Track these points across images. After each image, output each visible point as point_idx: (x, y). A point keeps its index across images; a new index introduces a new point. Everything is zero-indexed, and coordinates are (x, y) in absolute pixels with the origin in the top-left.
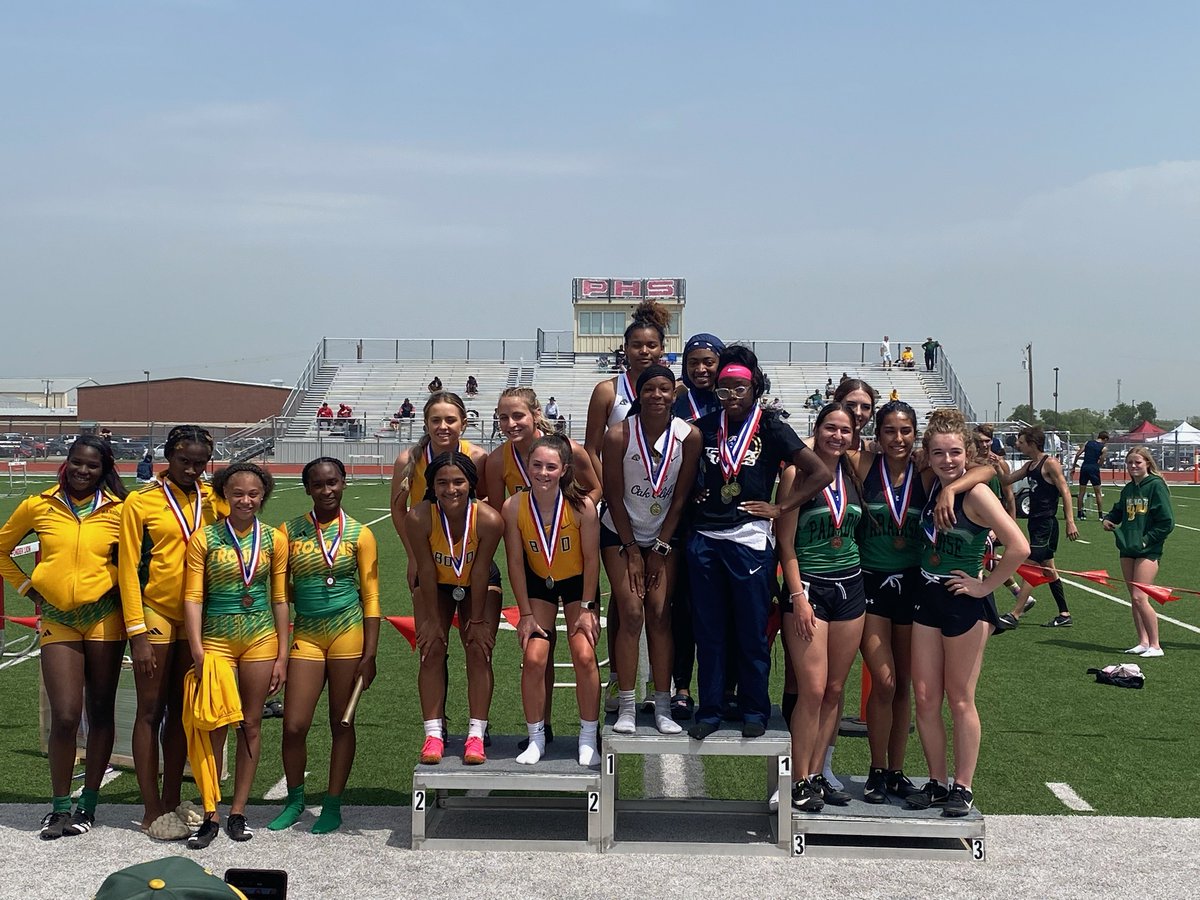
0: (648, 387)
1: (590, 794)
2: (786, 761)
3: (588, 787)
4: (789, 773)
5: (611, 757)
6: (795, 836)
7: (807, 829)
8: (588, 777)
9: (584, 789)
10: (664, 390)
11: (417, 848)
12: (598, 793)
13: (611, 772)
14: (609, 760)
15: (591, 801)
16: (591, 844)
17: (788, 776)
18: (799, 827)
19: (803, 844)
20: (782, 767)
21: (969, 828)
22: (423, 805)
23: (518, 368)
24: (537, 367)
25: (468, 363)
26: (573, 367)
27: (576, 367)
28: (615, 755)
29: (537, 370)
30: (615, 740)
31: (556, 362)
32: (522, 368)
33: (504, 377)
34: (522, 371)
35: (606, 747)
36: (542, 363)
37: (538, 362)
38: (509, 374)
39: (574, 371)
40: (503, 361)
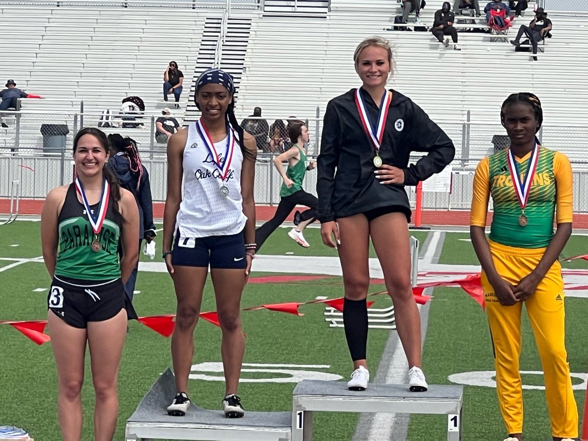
2: (455, 418)
3: (280, 440)
4: (457, 429)
5: (300, 414)
8: (280, 431)
13: (300, 427)
14: (298, 417)
17: (455, 432)
20: (451, 424)
23: (221, 19)
24: (257, 16)
25: (126, 7)
26: (326, 17)
27: (332, 17)
28: (304, 411)
29: (256, 24)
30: (304, 399)
31: (294, 6)
32: (228, 19)
33: (194, 34)
34: (228, 24)
35: (296, 405)
36: (267, 9)
37: (258, 7)
38: (204, 28)
39: (328, 24)
40: (194, 5)
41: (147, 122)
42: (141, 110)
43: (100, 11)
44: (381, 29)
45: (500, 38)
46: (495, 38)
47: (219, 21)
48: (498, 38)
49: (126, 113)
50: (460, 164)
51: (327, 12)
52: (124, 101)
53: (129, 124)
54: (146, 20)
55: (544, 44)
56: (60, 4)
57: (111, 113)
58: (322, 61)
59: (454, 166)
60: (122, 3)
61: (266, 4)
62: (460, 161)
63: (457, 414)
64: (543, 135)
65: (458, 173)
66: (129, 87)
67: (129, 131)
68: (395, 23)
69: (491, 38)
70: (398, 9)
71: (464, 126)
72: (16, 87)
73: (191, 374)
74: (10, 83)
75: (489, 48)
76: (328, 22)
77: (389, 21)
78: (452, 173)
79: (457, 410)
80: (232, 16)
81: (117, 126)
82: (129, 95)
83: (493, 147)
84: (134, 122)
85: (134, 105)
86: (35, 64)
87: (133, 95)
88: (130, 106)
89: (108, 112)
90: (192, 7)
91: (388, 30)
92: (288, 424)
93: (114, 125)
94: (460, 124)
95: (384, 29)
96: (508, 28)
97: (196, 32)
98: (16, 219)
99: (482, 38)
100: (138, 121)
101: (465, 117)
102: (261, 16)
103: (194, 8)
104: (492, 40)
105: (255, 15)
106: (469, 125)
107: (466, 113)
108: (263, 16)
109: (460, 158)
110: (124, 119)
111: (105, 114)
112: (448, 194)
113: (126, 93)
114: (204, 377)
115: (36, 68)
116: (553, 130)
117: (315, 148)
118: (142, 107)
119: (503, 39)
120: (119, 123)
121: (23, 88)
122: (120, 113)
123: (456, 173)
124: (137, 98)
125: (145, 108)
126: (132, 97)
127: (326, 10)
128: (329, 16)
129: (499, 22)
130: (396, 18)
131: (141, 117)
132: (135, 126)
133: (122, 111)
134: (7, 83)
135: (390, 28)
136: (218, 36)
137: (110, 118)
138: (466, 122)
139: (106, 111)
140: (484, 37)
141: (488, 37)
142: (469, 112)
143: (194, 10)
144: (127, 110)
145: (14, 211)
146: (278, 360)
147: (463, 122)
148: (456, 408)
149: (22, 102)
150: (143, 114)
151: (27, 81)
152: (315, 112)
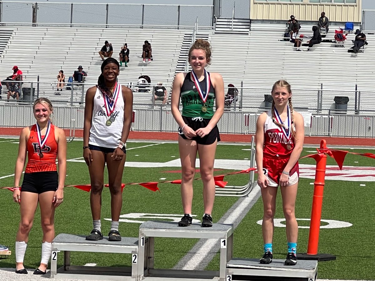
0: (107, 67)
1: (133, 255)
2: (224, 241)
3: (132, 251)
4: (225, 247)
5: (143, 238)
6: (227, 276)
7: (233, 272)
8: (132, 247)
9: (131, 253)
10: (114, 69)
11: (53, 277)
12: (136, 255)
13: (143, 245)
14: (142, 240)
15: (133, 258)
16: (133, 278)
17: (225, 249)
18: (229, 272)
19: (231, 280)
20: (222, 244)
21: (307, 272)
22: (56, 258)
23: (192, 35)
24: (212, 33)
25: (142, 28)
26: (248, 34)
27: (251, 34)
28: (145, 237)
29: (211, 37)
30: (145, 230)
31: (231, 28)
32: (196, 35)
33: (178, 42)
34: (196, 37)
35: (141, 233)
36: (217, 29)
37: (212, 28)
38: (183, 39)
39: (249, 38)
40: (178, 27)
41: (152, 89)
42: (148, 83)
43: (128, 30)
44: (277, 40)
45: (340, 45)
46: (337, 45)
47: (191, 36)
48: (339, 45)
49: (140, 84)
50: (316, 112)
51: (249, 31)
52: (140, 78)
53: (142, 90)
54: (153, 35)
55: (363, 49)
56: (108, 26)
57: (132, 84)
58: (246, 57)
59: (313, 113)
60: (140, 26)
61: (217, 27)
62: (317, 110)
63: (226, 239)
64: (361, 97)
65: (315, 116)
66: (143, 70)
67: (141, 94)
68: (284, 37)
69: (335, 45)
70: (286, 29)
71: (319, 92)
72: (83, 70)
73: (121, 219)
74: (80, 68)
75: (334, 51)
76: (249, 36)
77: (282, 36)
78: (311, 116)
79: (225, 237)
80: (199, 33)
81: (136, 91)
82: (142, 75)
83: (335, 103)
84: (144, 89)
85: (145, 80)
86: (93, 58)
87: (145, 75)
88: (143, 81)
89: (131, 84)
90: (177, 28)
91: (281, 40)
92: (137, 243)
93: (134, 90)
94: (316, 90)
95: (279, 40)
96: (344, 40)
97: (179, 41)
98: (73, 140)
99: (330, 45)
100: (147, 88)
101: (320, 87)
102: (214, 33)
103: (178, 29)
104: (336, 46)
105: (210, 32)
106: (322, 91)
107: (320, 85)
108: (215, 33)
109: (316, 108)
110: (140, 87)
111: (130, 84)
112: (310, 128)
113: (141, 74)
114: (126, 221)
115: (93, 60)
116: (366, 94)
117: (240, 103)
118: (149, 81)
119: (342, 46)
120: (137, 89)
121: (86, 70)
122: (138, 84)
123: (314, 116)
124: (147, 76)
125: (151, 82)
126: (144, 76)
127: (248, 30)
128: (250, 33)
129: (340, 37)
130: (285, 34)
131: (149, 87)
132: (146, 91)
133: (138, 83)
134: (78, 67)
135: (282, 39)
136: (190, 44)
137: (132, 86)
138: (320, 90)
139: (130, 83)
140: (331, 45)
141: (334, 45)
142: (322, 84)
143: (178, 30)
144: (141, 82)
145: (72, 135)
146: (171, 212)
147: (318, 90)
148: (225, 236)
149: (86, 78)
150: (150, 85)
151: (89, 67)
152: (241, 84)
